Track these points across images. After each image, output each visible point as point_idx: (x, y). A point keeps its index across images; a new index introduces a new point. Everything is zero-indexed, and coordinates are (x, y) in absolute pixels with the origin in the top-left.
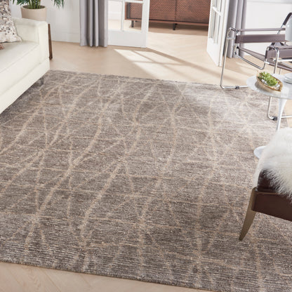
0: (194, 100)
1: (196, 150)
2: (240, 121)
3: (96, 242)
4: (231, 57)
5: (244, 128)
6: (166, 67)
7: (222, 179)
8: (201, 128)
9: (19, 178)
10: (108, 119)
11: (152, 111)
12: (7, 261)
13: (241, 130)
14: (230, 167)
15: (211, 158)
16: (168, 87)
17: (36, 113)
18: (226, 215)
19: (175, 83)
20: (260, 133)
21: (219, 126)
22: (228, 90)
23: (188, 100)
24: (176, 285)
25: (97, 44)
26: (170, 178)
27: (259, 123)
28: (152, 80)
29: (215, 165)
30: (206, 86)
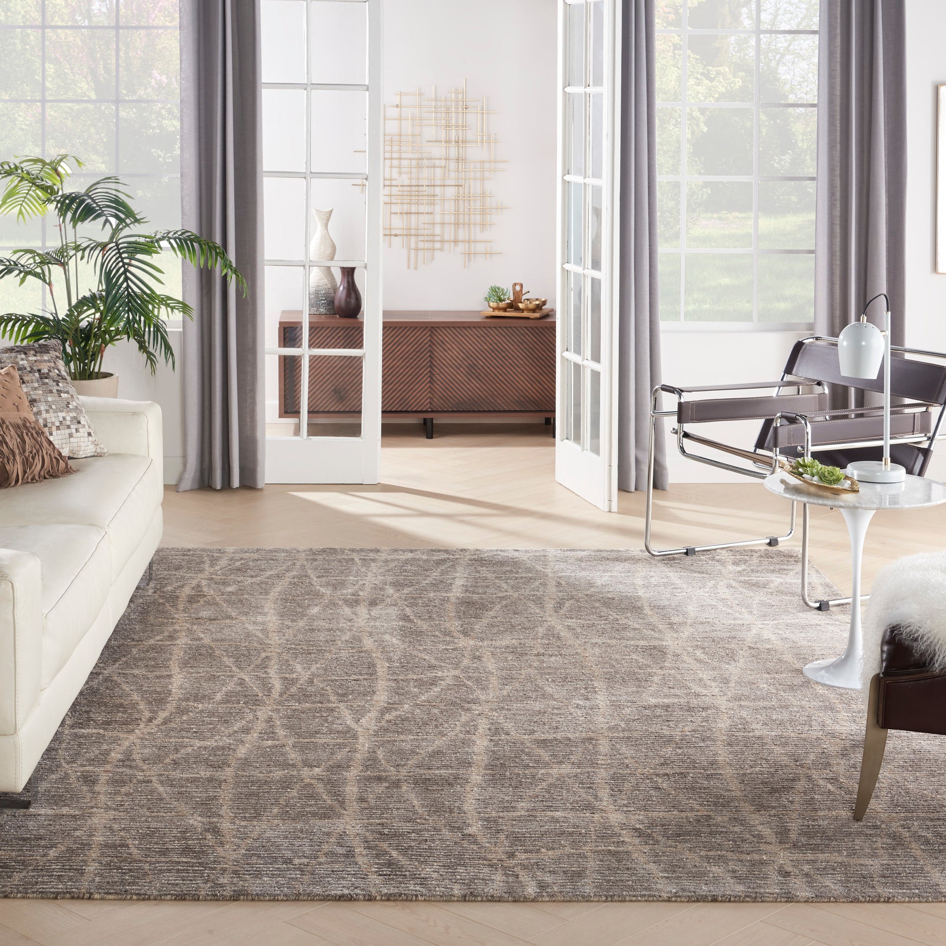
0: (591, 585)
1: (656, 679)
2: (735, 619)
3: (526, 852)
4: (632, 488)
5: (754, 632)
6: (462, 522)
7: (754, 726)
8: (643, 638)
9: (246, 763)
10: (387, 637)
11: (492, 613)
12: (341, 898)
13: (749, 637)
14: (761, 704)
15: (704, 692)
16: (502, 563)
17: (183, 640)
18: (801, 785)
19: (516, 554)
20: (799, 637)
21: (687, 632)
22: (668, 559)
23: (574, 586)
24: (755, 900)
25: (236, 482)
26: (626, 734)
27: (788, 619)
28: (446, 551)
29: (722, 703)
30: (605, 554)
